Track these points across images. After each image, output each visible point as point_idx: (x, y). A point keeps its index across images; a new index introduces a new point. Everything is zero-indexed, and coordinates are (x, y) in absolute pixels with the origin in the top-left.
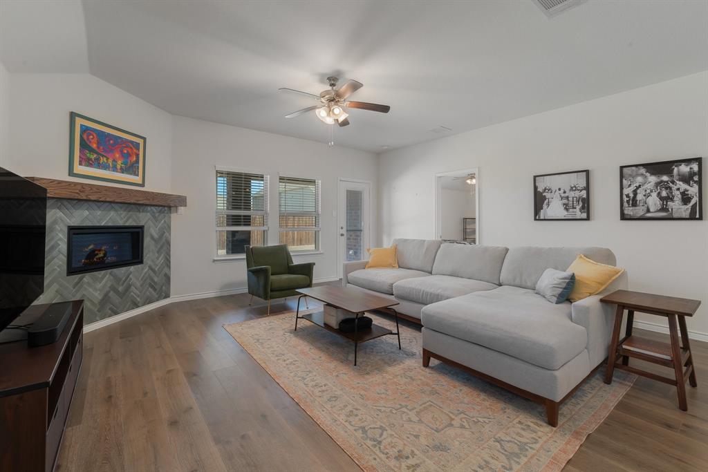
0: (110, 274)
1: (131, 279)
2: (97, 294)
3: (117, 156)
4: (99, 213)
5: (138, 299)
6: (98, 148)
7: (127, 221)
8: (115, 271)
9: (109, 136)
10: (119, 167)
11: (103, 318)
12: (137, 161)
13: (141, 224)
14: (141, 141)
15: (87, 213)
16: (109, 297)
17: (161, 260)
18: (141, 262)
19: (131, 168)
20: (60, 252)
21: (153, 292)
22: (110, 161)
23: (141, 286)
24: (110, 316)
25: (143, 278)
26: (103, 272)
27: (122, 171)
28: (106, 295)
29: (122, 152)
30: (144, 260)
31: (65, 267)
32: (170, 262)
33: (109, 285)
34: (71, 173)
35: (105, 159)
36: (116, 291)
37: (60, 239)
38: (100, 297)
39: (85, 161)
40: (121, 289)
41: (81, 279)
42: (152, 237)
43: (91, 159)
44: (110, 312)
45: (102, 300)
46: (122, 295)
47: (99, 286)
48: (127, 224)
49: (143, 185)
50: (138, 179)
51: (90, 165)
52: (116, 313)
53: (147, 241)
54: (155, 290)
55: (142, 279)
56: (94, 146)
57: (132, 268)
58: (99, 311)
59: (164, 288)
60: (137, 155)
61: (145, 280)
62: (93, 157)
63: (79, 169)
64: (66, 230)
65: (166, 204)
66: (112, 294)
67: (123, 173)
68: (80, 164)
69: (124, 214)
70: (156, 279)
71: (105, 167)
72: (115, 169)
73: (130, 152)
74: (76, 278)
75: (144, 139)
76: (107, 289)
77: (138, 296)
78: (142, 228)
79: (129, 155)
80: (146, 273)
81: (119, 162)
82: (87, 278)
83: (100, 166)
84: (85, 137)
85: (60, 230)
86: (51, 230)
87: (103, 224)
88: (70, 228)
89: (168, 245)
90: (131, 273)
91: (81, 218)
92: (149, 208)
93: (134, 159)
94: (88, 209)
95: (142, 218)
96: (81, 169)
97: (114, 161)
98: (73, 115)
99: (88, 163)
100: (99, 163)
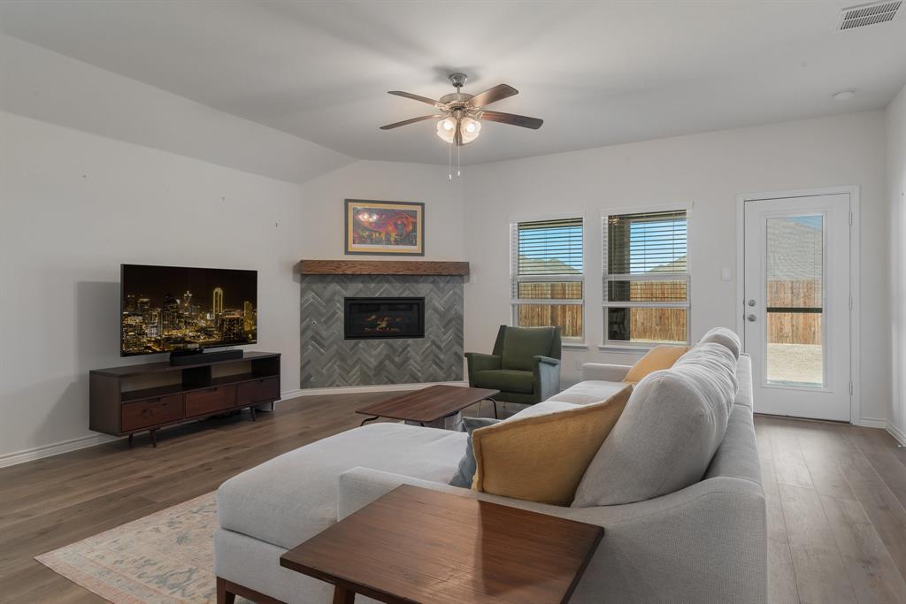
0: (386, 343)
1: (408, 352)
2: (372, 360)
3: (390, 228)
4: (373, 285)
5: (419, 374)
6: (370, 225)
7: (403, 292)
10: (392, 239)
11: (379, 383)
12: (414, 230)
13: (420, 295)
14: (418, 209)
15: (361, 285)
16: (385, 366)
17: (450, 336)
18: (422, 336)
19: (408, 238)
20: (338, 319)
21: (438, 370)
22: (383, 235)
23: (422, 361)
24: (386, 383)
25: (425, 351)
26: (377, 341)
27: (397, 242)
28: (381, 363)
29: (396, 224)
30: (426, 334)
31: (343, 332)
32: (462, 340)
33: (385, 352)
34: (347, 252)
35: (377, 235)
36: (392, 361)
37: (338, 308)
38: (375, 364)
39: (359, 239)
40: (397, 359)
41: (357, 344)
42: (436, 310)
43: (363, 237)
44: (386, 379)
45: (377, 366)
46: (400, 366)
47: (374, 353)
48: (403, 295)
49: (422, 254)
50: (416, 249)
51: (364, 242)
52: (393, 382)
53: (429, 314)
54: (441, 368)
55: (422, 354)
56: (367, 225)
57: (410, 341)
58: (374, 375)
59: (453, 368)
60: (415, 224)
61: (427, 356)
62: (366, 234)
64: (343, 301)
65: (457, 273)
66: (387, 362)
67: (397, 244)
68: (354, 243)
69: (398, 285)
70: (442, 357)
71: (379, 242)
72: (388, 242)
73: (405, 221)
74: (353, 342)
75: (422, 205)
76: (383, 357)
77: (419, 371)
78: (422, 299)
79: (405, 226)
80: (427, 349)
81: (393, 235)
82: (362, 343)
83: (372, 242)
85: (338, 301)
86: (330, 300)
87: (377, 295)
88: (347, 299)
89: (459, 319)
90: (408, 345)
91: (356, 290)
92: (431, 279)
93: (411, 228)
94: (362, 282)
95: (422, 289)
96: (353, 247)
97: (388, 234)
98: (347, 201)
99: (362, 240)
100: (372, 239)
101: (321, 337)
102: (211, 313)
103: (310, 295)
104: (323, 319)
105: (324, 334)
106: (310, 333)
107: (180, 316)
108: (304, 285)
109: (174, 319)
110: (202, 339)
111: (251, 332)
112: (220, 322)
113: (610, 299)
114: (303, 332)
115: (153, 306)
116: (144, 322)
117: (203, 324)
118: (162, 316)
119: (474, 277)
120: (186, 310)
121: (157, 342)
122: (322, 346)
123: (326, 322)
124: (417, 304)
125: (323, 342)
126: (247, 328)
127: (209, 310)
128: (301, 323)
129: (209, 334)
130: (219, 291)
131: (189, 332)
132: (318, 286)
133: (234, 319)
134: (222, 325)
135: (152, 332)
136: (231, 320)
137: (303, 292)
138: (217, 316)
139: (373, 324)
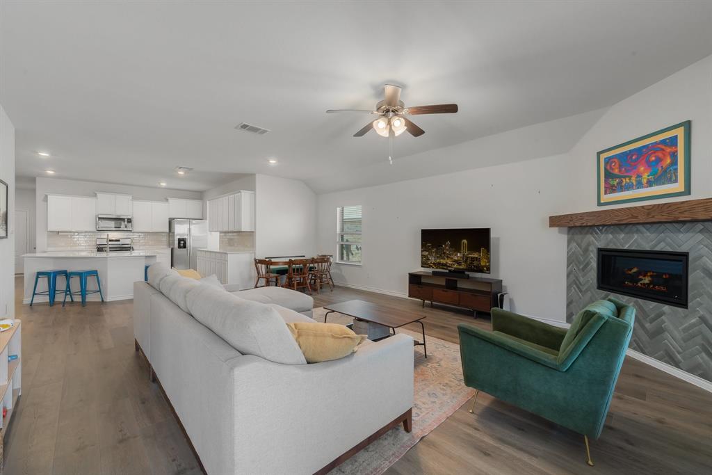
1: (663, 321)
3: (642, 169)
4: (624, 235)
6: (620, 171)
7: (656, 245)
8: (639, 300)
9: (632, 153)
10: (644, 181)
13: (683, 249)
14: (678, 132)
15: (611, 236)
18: (684, 305)
19: (666, 175)
20: (592, 268)
23: (685, 341)
25: (688, 328)
27: (650, 184)
29: (648, 162)
30: (690, 304)
31: (596, 282)
34: (600, 204)
35: (628, 181)
37: (592, 258)
39: (609, 189)
43: (614, 186)
48: (658, 249)
49: (688, 191)
50: (679, 186)
52: (643, 352)
55: (685, 330)
60: (675, 155)
67: (651, 186)
68: (606, 194)
72: (640, 185)
73: (660, 154)
74: (604, 293)
75: (687, 124)
77: (679, 353)
78: (685, 255)
79: (659, 160)
80: (694, 325)
81: (646, 175)
84: (608, 167)
85: (592, 251)
86: (586, 251)
87: (626, 247)
88: (600, 250)
90: (663, 314)
91: (606, 241)
92: (700, 226)
93: (668, 161)
94: (611, 233)
95: (683, 242)
96: (606, 198)
97: (639, 176)
98: (599, 154)
100: (622, 186)
101: (580, 283)
102: (460, 253)
103: (574, 245)
104: (581, 267)
105: (581, 279)
106: (572, 278)
107: (444, 253)
108: (570, 236)
109: (442, 254)
110: (456, 266)
111: (485, 266)
112: (466, 259)
114: (568, 276)
115: (433, 247)
116: (429, 254)
117: (456, 258)
118: (436, 252)
120: (447, 250)
121: (434, 264)
122: (581, 291)
123: (583, 269)
125: (581, 287)
126: (483, 264)
127: (459, 251)
128: (567, 268)
129: (459, 264)
130: (465, 241)
131: (449, 262)
132: (578, 237)
133: (474, 258)
134: (467, 260)
135: (432, 259)
136: (472, 258)
137: (569, 242)
138: (464, 255)
139: (635, 279)
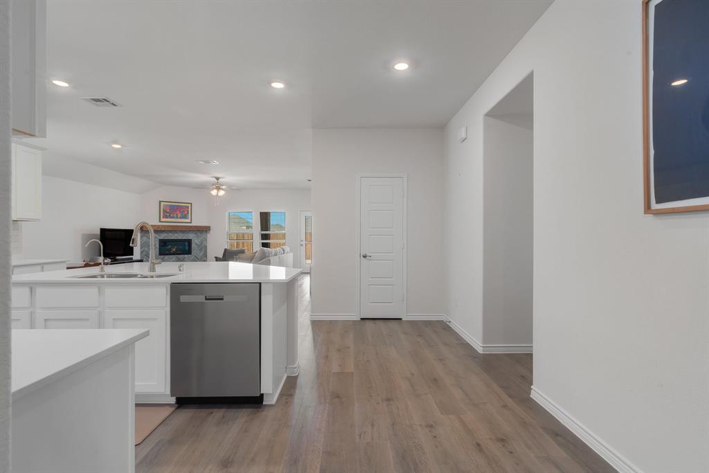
0: (176, 257)
1: (185, 260)
3: (178, 212)
4: (171, 234)
6: (170, 211)
8: (178, 256)
9: (175, 206)
10: (179, 217)
12: (188, 213)
13: (190, 238)
14: (190, 205)
15: (166, 234)
17: (202, 254)
18: (191, 254)
19: (185, 217)
20: (156, 247)
22: (175, 215)
25: (192, 260)
26: (172, 256)
27: (181, 218)
29: (180, 211)
31: (158, 253)
32: (207, 255)
34: (160, 221)
35: (173, 215)
37: (156, 243)
39: (165, 217)
41: (164, 257)
42: (196, 244)
47: (171, 260)
49: (191, 223)
50: (188, 221)
53: (193, 245)
56: (168, 211)
57: (186, 256)
60: (188, 211)
62: (168, 215)
63: (162, 220)
64: (158, 240)
65: (206, 229)
68: (163, 218)
69: (181, 234)
71: (173, 218)
72: (177, 218)
73: (184, 210)
74: (162, 256)
78: (191, 240)
79: (184, 212)
81: (179, 215)
82: (166, 257)
83: (171, 217)
84: (165, 208)
85: (156, 240)
87: (172, 238)
88: (160, 240)
89: (206, 247)
90: (185, 258)
91: (164, 236)
92: (194, 232)
93: (186, 212)
95: (190, 236)
97: (177, 215)
98: (160, 202)
99: (167, 217)
103: (145, 238)
106: (144, 253)
108: (142, 234)
113: (262, 239)
114: (141, 252)
119: (211, 232)
124: (189, 241)
128: (141, 249)
132: (148, 235)
137: (141, 237)
139: (170, 250)
